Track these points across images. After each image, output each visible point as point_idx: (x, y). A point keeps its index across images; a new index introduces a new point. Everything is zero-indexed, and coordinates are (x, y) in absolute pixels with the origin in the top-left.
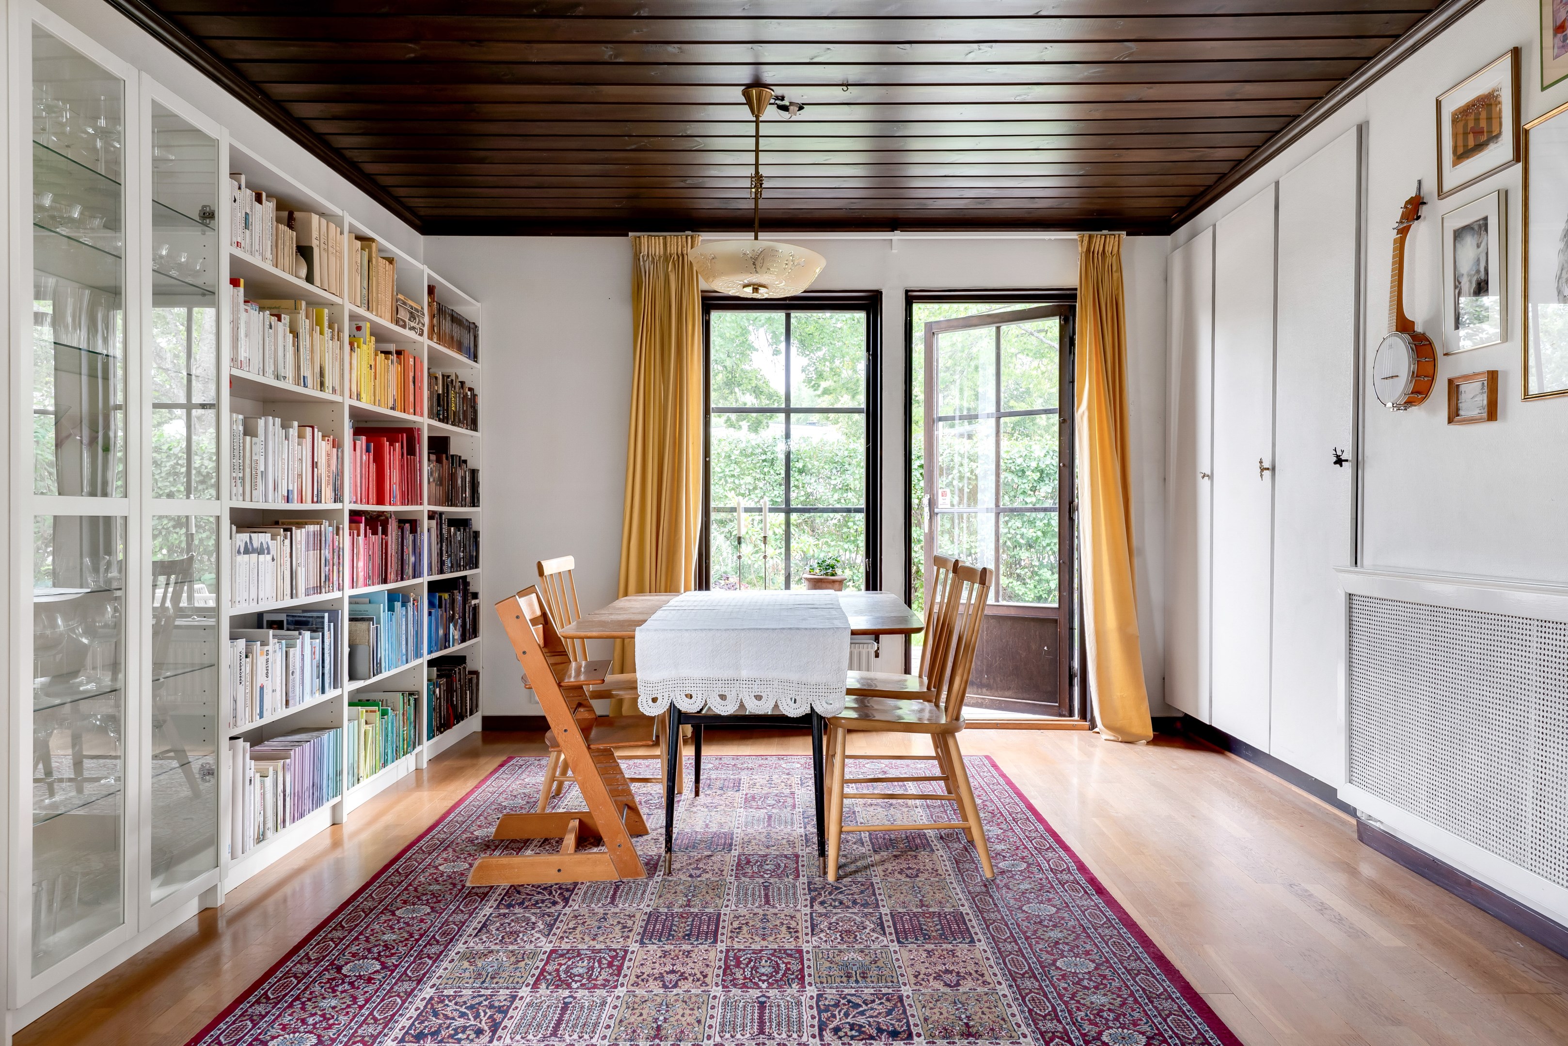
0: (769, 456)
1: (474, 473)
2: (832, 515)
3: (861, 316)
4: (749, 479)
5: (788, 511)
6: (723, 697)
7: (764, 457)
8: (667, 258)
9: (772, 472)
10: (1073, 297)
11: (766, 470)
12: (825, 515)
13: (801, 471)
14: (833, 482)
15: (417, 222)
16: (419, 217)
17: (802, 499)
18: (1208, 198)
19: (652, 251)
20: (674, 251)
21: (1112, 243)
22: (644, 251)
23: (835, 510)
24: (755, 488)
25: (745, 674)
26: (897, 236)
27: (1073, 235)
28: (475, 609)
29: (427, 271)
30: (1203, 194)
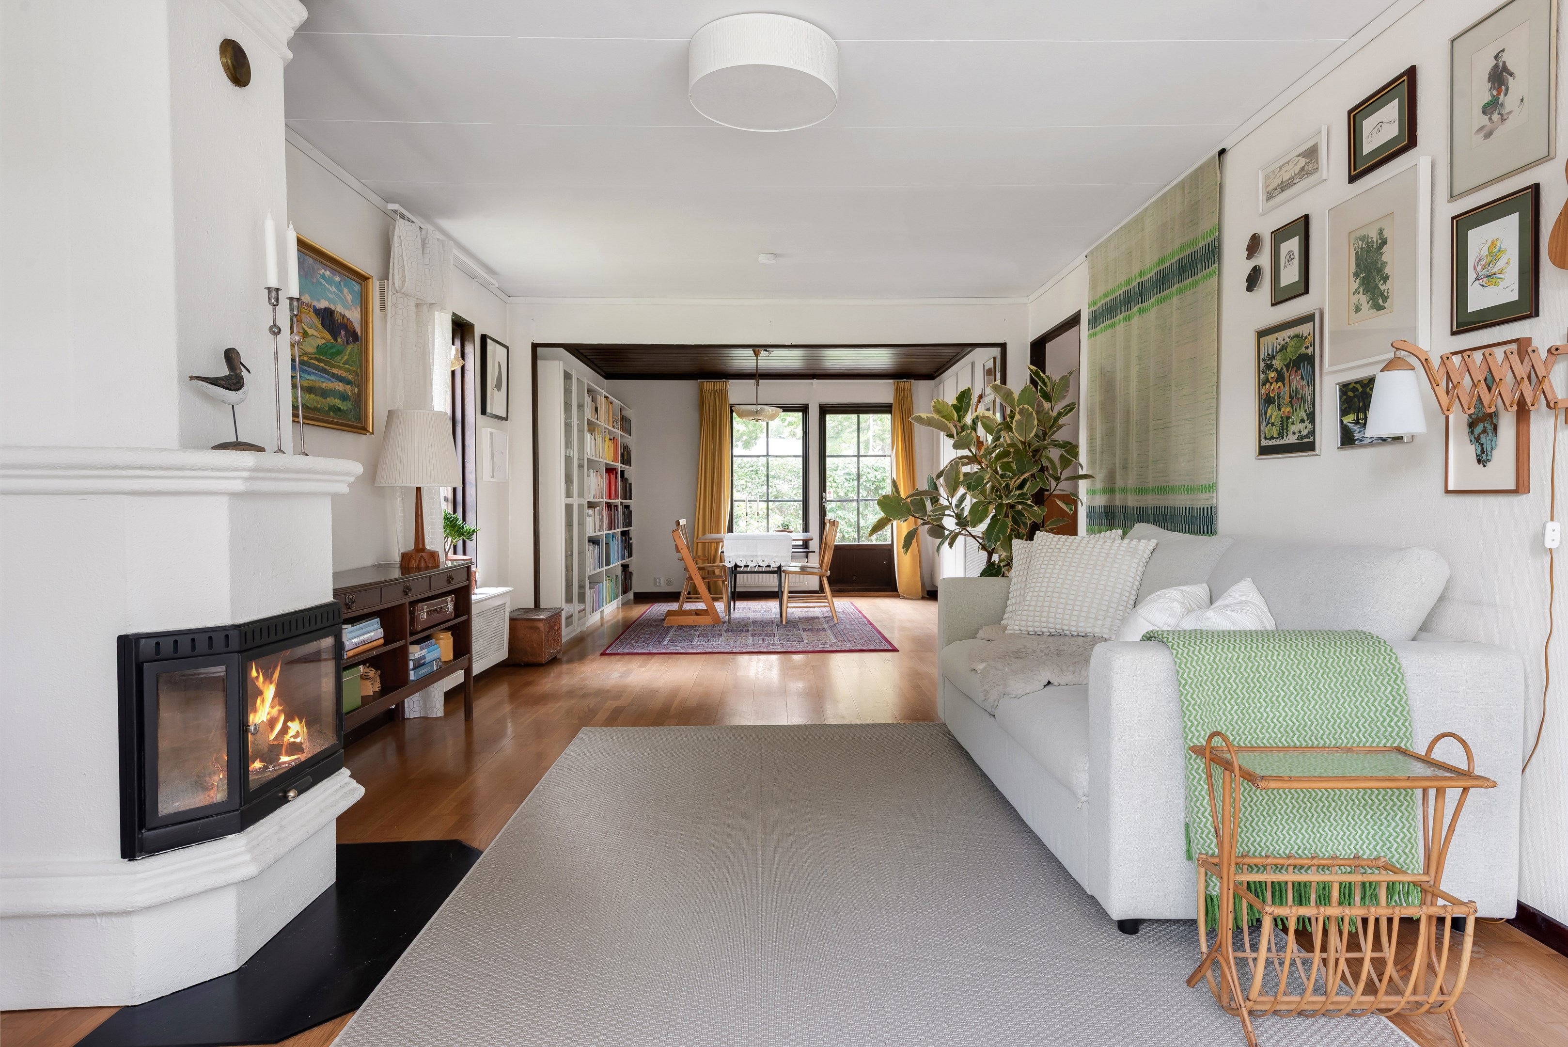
0: (755, 468)
1: (630, 485)
2: (792, 503)
3: (800, 414)
4: (743, 482)
5: (768, 501)
6: (752, 561)
7: (751, 469)
8: (715, 391)
9: (757, 478)
10: (891, 407)
11: (753, 476)
12: (789, 503)
13: (774, 477)
14: (793, 483)
15: (604, 374)
16: (604, 372)
17: (775, 493)
18: (947, 367)
19: (708, 388)
20: (718, 388)
21: (907, 385)
22: (705, 388)
23: (795, 501)
24: (746, 487)
25: (759, 554)
26: (815, 381)
27: (891, 381)
28: (631, 544)
29: (620, 403)
30: (941, 368)
